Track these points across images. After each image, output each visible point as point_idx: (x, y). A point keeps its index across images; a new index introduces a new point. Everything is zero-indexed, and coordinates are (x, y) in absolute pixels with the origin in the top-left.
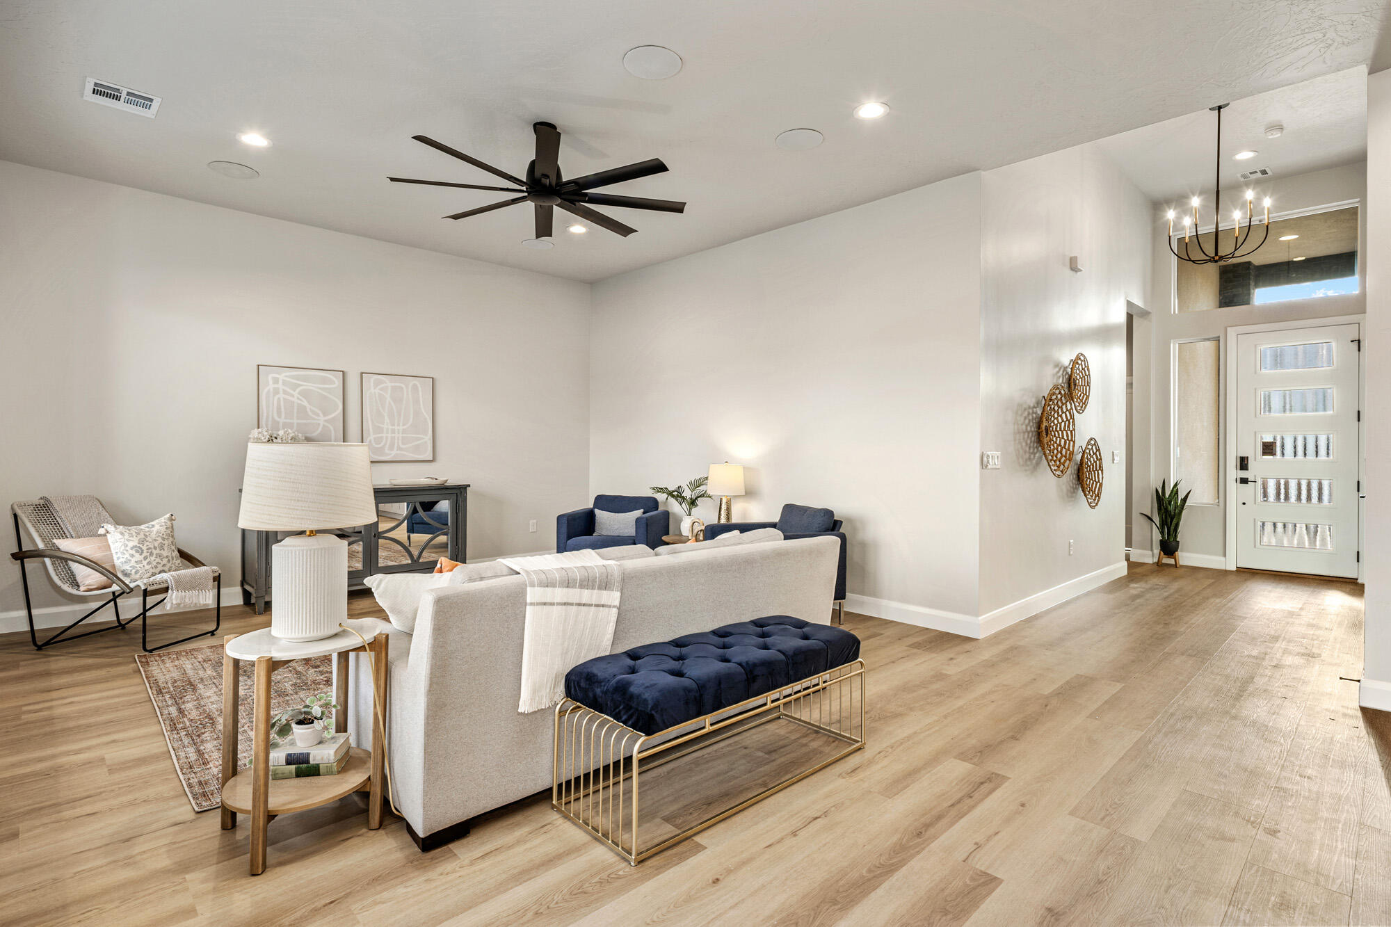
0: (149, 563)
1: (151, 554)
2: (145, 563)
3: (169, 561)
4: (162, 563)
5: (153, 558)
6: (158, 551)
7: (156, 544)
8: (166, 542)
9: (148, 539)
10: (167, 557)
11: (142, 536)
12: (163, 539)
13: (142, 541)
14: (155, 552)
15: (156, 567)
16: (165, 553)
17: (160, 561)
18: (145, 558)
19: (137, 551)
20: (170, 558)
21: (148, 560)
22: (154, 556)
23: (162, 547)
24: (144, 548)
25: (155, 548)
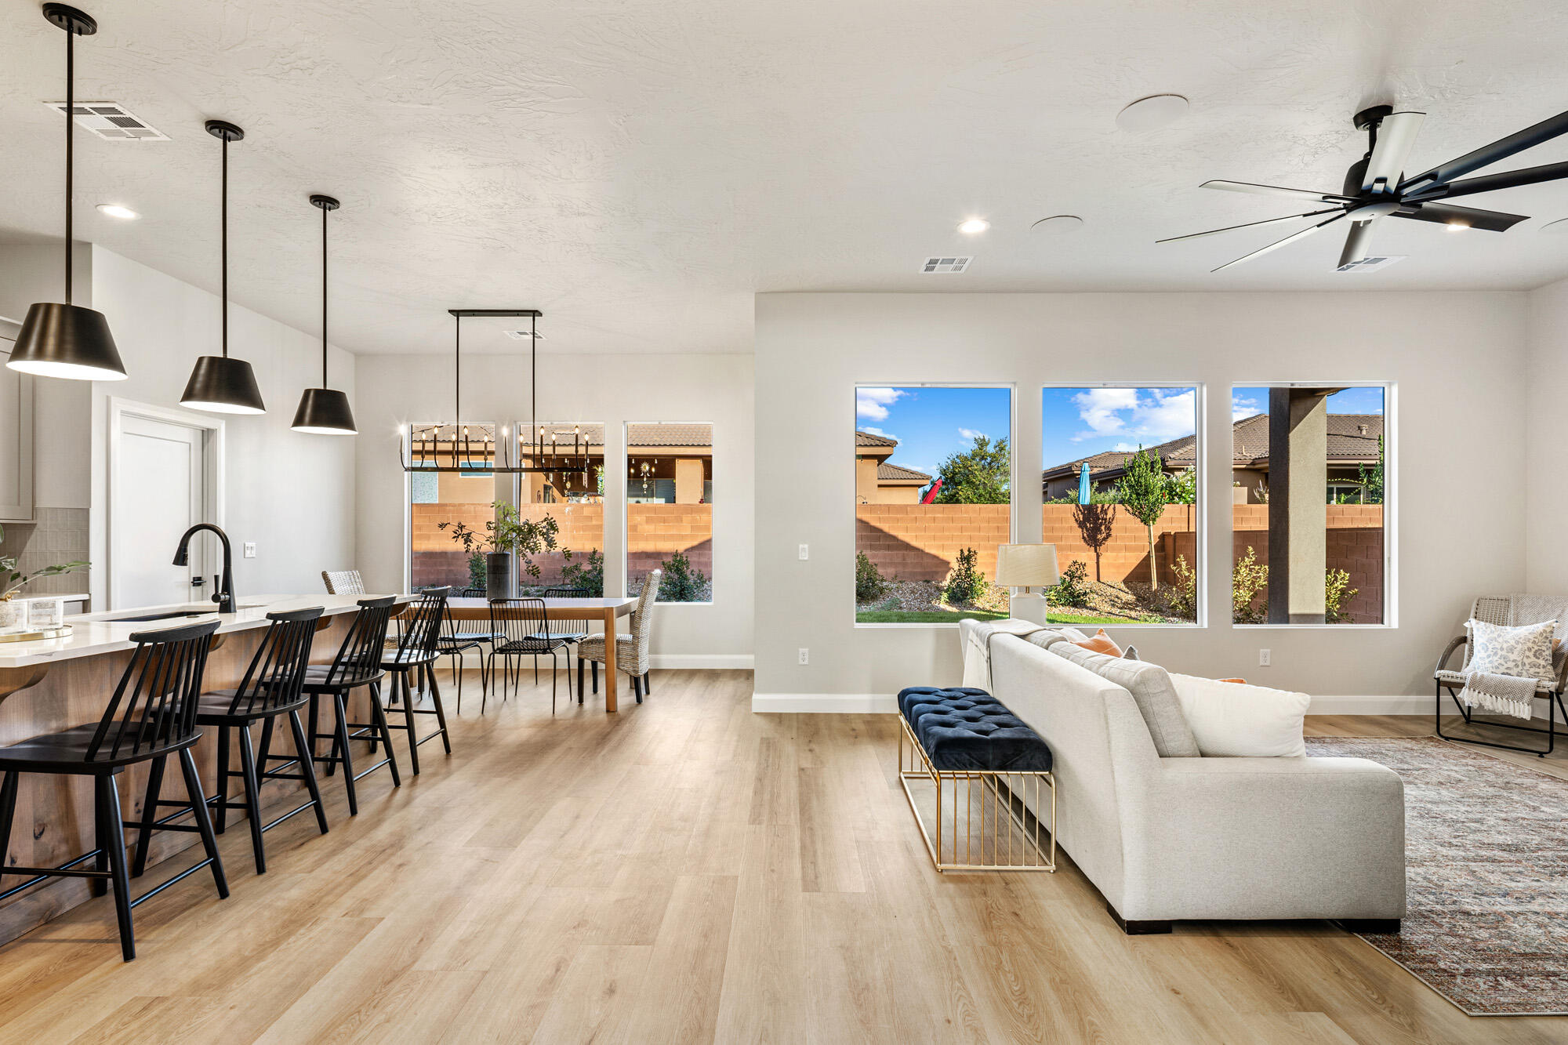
0: (1490, 662)
1: (1496, 654)
2: (1487, 661)
3: (1517, 666)
4: (1506, 666)
5: (1496, 658)
6: (1504, 653)
7: (1505, 646)
8: (1520, 646)
9: (1500, 640)
10: (1514, 661)
11: (1495, 635)
12: (1518, 642)
13: (1490, 640)
14: (1500, 653)
15: (1497, 668)
16: (1512, 657)
17: (1503, 663)
18: (1489, 656)
19: (1483, 648)
20: (1520, 664)
21: (1491, 659)
22: (1498, 656)
23: (1511, 650)
24: (1490, 647)
25: (1502, 649)
